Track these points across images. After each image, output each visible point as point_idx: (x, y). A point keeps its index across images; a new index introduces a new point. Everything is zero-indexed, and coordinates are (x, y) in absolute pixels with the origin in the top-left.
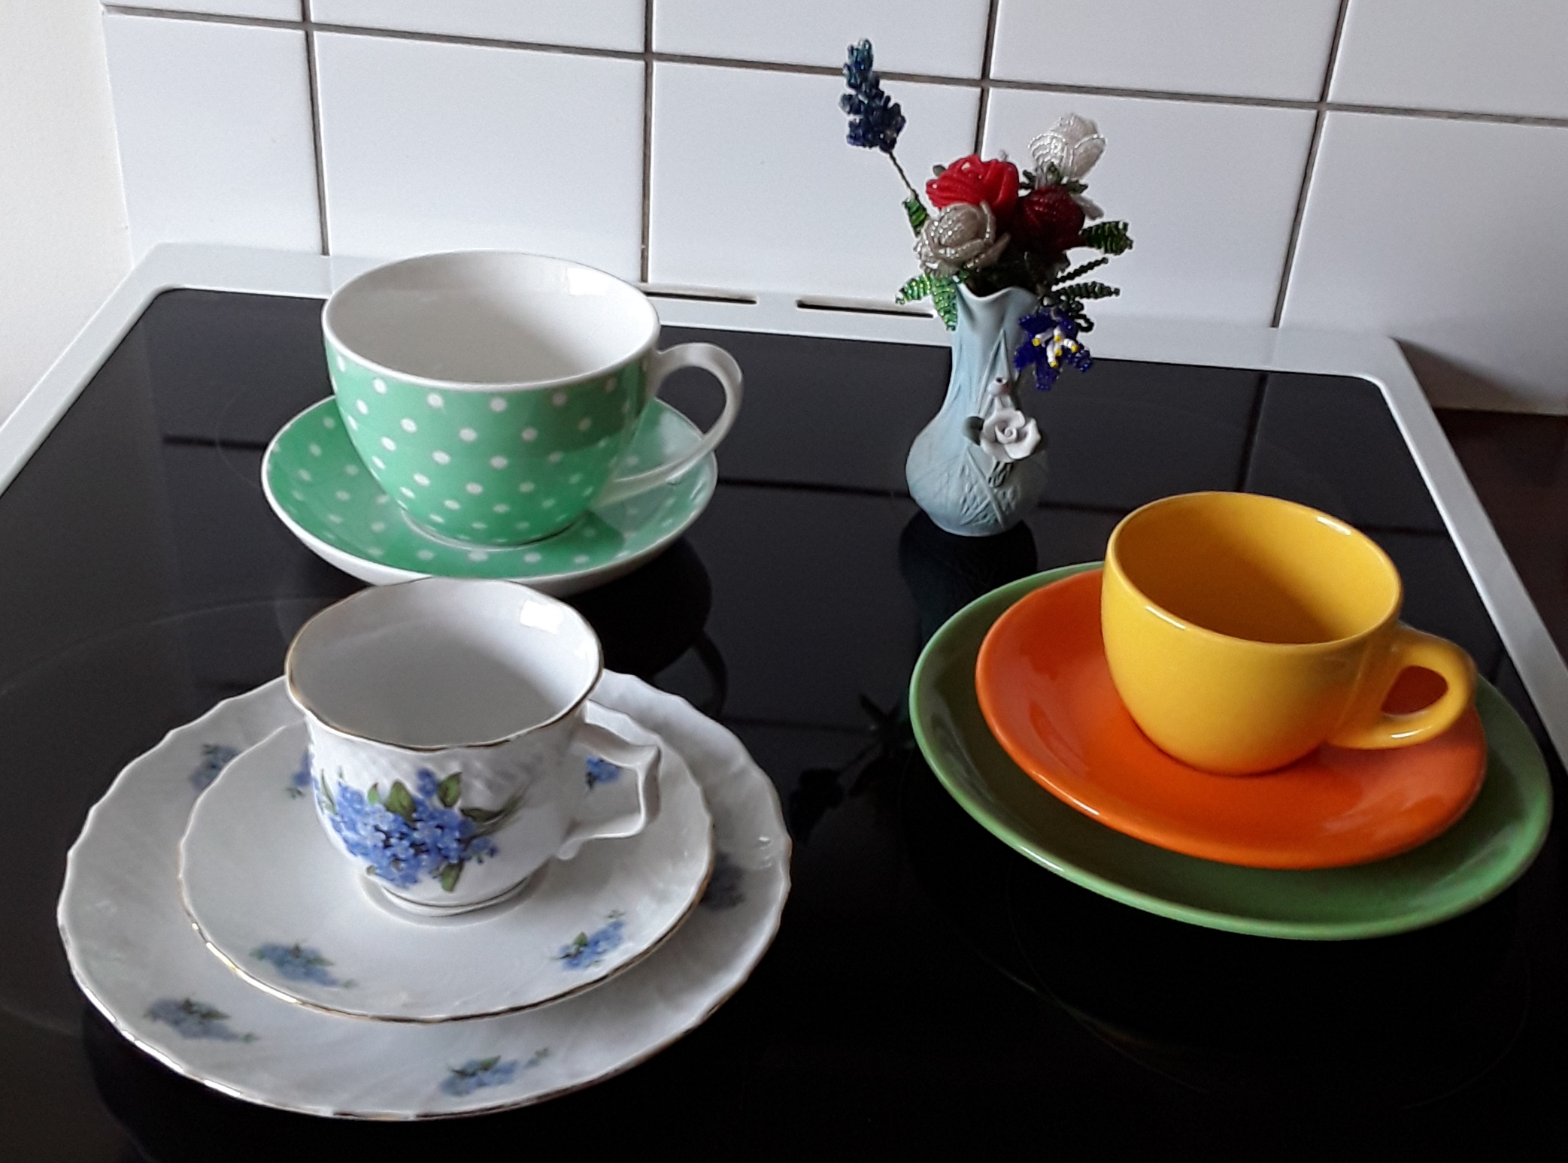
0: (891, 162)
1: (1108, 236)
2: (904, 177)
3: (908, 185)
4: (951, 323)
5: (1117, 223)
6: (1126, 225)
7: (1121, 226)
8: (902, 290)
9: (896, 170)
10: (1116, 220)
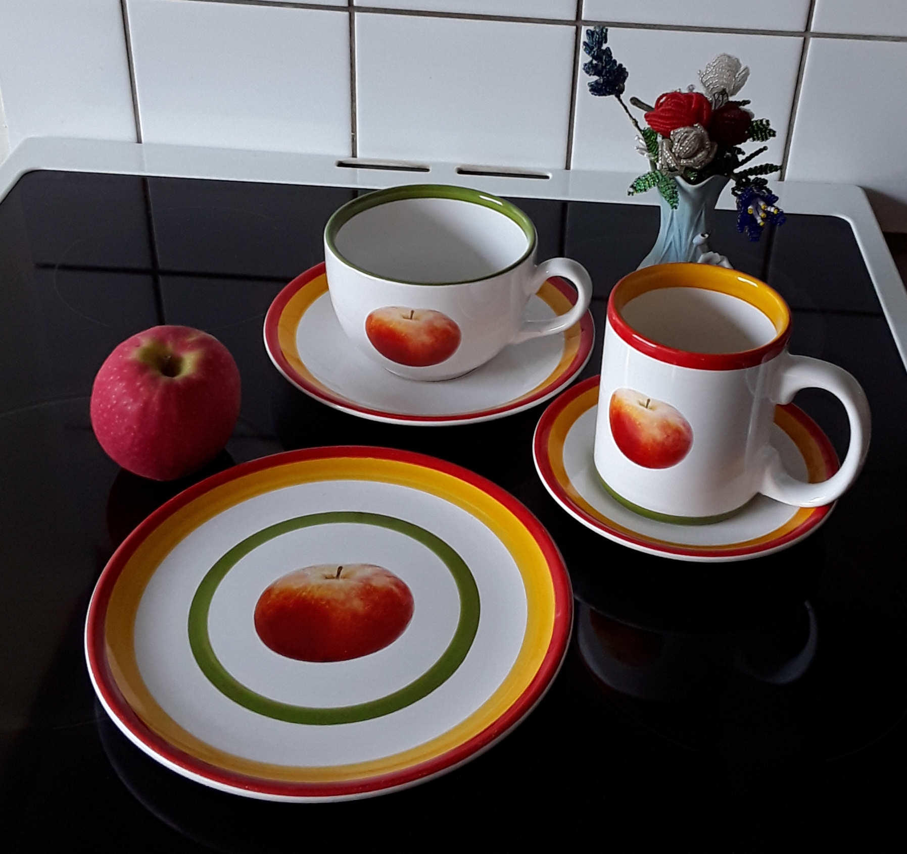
0: (619, 102)
1: (758, 131)
2: (627, 111)
3: (630, 116)
4: (674, 204)
5: (761, 121)
6: (767, 121)
7: (764, 123)
8: (632, 186)
9: (622, 107)
10: (761, 118)
